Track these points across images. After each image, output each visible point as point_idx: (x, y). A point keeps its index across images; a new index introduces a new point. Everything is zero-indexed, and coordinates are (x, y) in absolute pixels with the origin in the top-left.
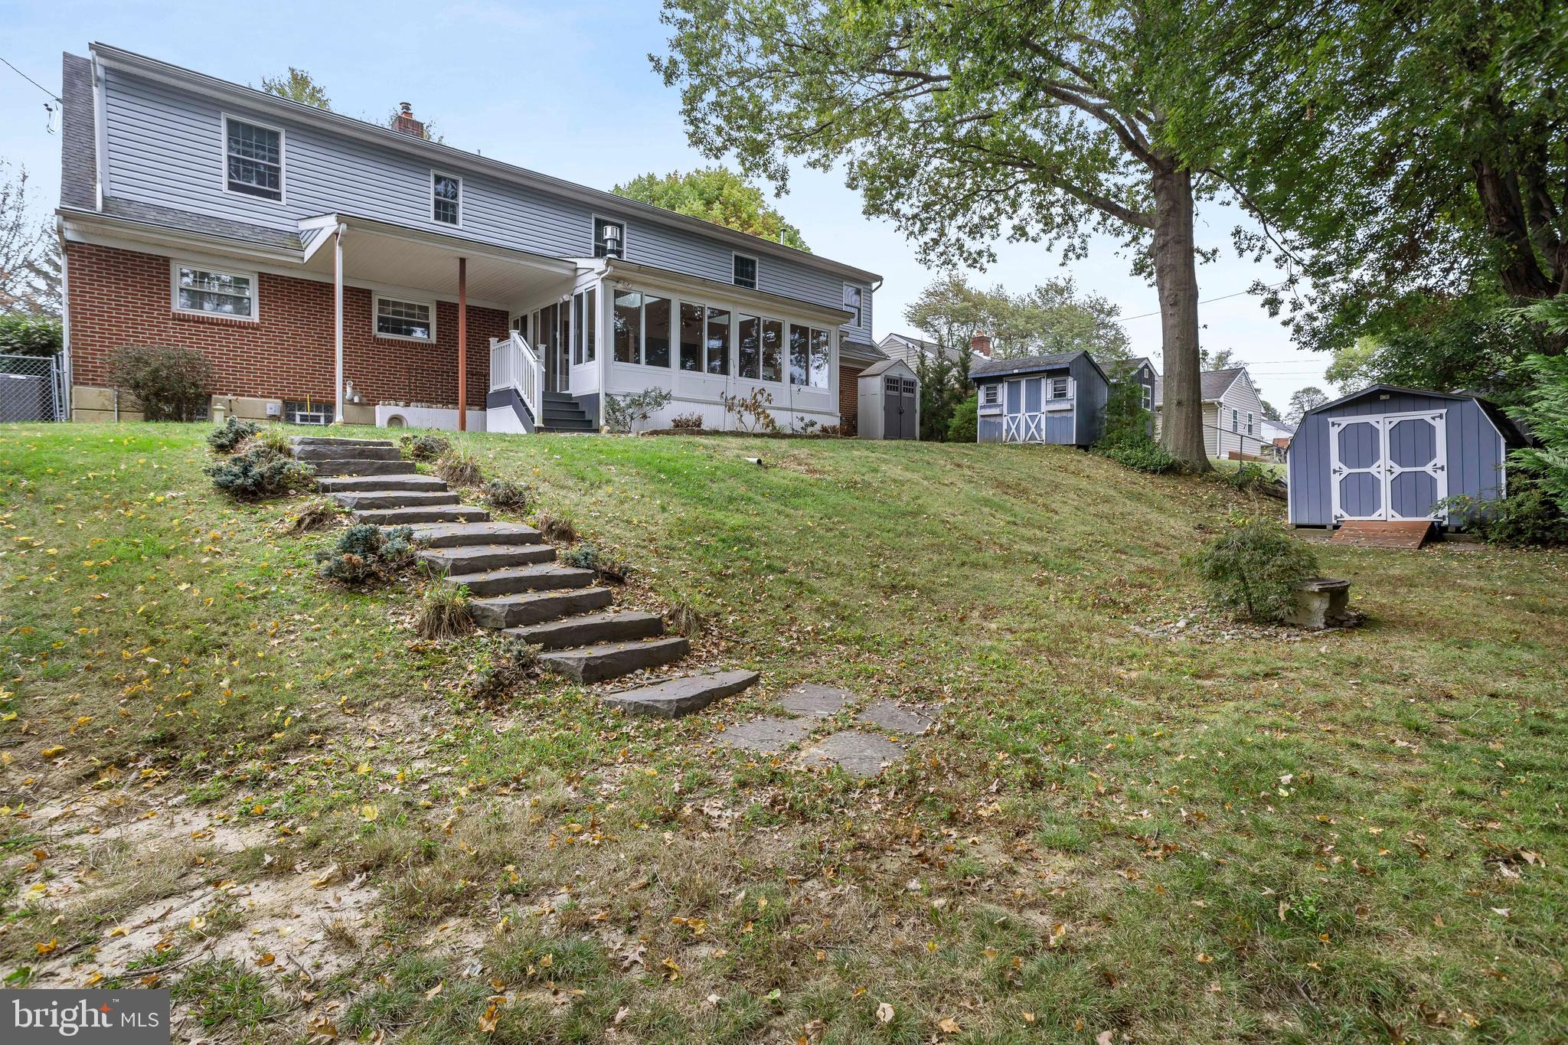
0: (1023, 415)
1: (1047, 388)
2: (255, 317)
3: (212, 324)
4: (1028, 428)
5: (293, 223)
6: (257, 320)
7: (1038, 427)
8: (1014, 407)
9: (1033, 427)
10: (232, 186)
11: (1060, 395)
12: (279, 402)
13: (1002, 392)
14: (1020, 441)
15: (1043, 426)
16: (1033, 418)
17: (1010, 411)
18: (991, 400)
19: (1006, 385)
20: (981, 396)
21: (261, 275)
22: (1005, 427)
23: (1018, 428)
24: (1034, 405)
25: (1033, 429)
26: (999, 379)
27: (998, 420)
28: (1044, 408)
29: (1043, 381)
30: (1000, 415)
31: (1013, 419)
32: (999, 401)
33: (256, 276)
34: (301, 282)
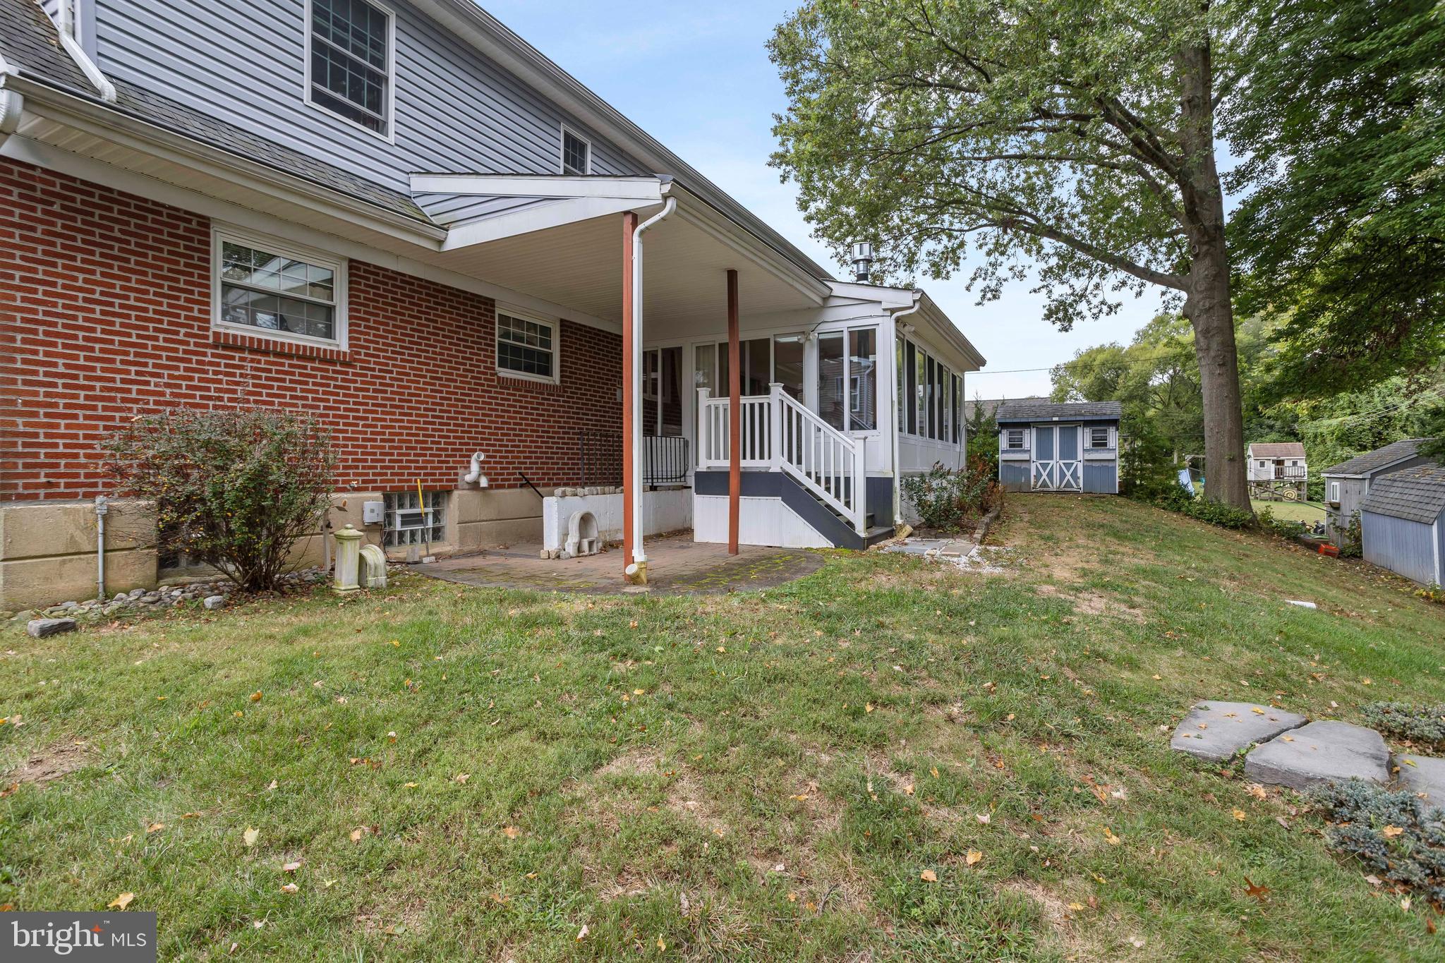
0: (1056, 462)
1: (1084, 438)
2: (342, 342)
3: (281, 355)
4: (1063, 475)
5: (402, 177)
6: (345, 347)
7: (1074, 475)
8: (1044, 452)
9: (1068, 474)
10: (317, 96)
11: (1100, 443)
12: (379, 494)
13: (1030, 439)
14: (1054, 488)
15: (1080, 473)
16: (1068, 466)
17: (1039, 457)
18: (1015, 445)
19: (1034, 431)
20: (1003, 441)
21: (354, 265)
22: (1033, 472)
23: (1050, 475)
24: (1069, 451)
25: (1068, 476)
26: (1027, 425)
27: (1024, 465)
28: (1080, 456)
29: (1080, 430)
30: (1028, 461)
31: (1044, 466)
32: (1026, 446)
33: (345, 265)
34: (409, 281)
